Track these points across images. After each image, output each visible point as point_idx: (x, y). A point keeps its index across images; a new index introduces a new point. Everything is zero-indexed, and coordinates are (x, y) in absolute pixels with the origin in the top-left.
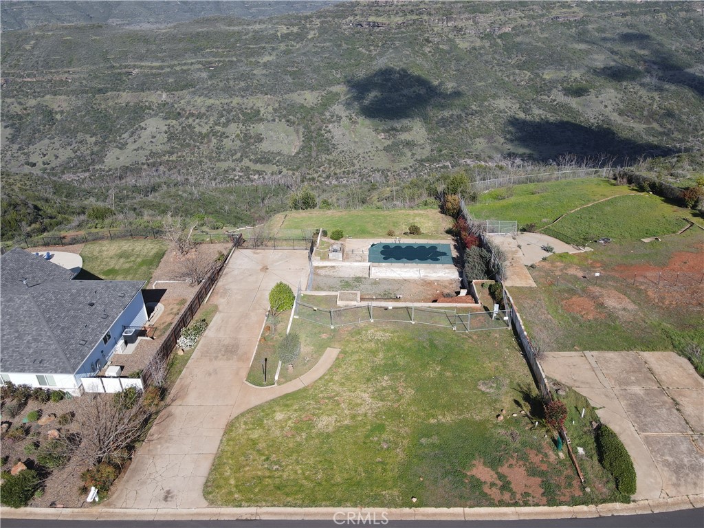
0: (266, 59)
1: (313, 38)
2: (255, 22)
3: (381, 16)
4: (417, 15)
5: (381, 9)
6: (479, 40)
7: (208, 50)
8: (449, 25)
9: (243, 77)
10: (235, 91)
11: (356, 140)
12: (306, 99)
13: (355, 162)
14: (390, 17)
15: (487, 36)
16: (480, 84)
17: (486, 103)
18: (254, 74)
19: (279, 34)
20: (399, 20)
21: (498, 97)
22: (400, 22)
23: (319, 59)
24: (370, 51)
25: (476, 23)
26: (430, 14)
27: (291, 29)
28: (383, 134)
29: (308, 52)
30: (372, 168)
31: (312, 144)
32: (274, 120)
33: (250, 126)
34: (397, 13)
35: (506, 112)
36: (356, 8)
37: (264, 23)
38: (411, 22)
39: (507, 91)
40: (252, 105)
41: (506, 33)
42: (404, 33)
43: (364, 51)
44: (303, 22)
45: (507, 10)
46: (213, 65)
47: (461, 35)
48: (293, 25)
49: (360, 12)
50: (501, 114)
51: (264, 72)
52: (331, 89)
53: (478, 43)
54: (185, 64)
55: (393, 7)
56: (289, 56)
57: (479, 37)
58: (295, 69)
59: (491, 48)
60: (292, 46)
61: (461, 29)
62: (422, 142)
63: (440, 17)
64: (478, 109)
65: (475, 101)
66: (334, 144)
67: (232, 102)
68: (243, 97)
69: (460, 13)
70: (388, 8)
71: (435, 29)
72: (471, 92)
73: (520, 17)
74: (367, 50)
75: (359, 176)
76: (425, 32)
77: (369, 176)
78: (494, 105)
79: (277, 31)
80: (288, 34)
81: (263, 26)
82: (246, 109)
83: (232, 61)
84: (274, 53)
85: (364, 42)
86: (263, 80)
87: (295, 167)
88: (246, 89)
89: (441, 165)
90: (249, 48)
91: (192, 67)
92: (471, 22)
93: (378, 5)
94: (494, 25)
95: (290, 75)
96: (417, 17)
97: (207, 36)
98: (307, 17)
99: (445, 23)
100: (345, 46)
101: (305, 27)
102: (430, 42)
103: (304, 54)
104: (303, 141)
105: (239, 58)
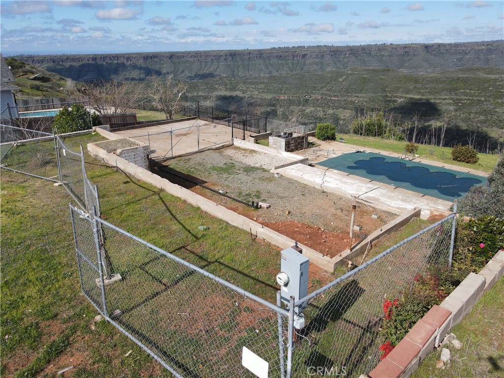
7: (462, 91)
9: (485, 112)
10: (473, 122)
46: (462, 102)
54: (440, 98)
83: (479, 100)
91: (444, 102)
97: (465, 81)
105: (487, 98)
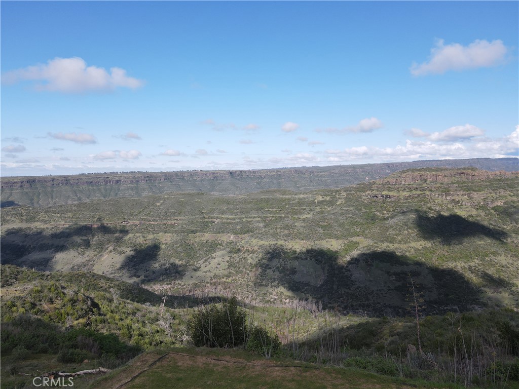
0: (305, 216)
1: (340, 204)
2: (301, 193)
3: (392, 191)
4: (420, 191)
5: (392, 186)
6: (475, 210)
7: (267, 209)
8: (448, 198)
9: (287, 227)
10: (280, 236)
11: (371, 279)
12: (332, 245)
13: (370, 297)
14: (399, 192)
15: (482, 208)
16: (480, 243)
17: (487, 258)
18: (296, 226)
19: (316, 201)
20: (406, 194)
21: (499, 254)
22: (407, 195)
23: (344, 218)
24: (383, 214)
25: (471, 198)
26: (431, 191)
27: (325, 198)
28: (394, 276)
29: (336, 213)
30: (385, 304)
31: (335, 279)
32: (306, 259)
33: (288, 262)
34: (405, 189)
35: (509, 268)
36: (373, 186)
37: (307, 194)
38: (416, 196)
39: (506, 250)
40: (291, 247)
41: (499, 206)
42: (411, 203)
43: (378, 214)
44: (334, 194)
45: (497, 190)
46: (268, 219)
47: (459, 206)
48: (326, 195)
49: (376, 188)
50: (503, 269)
51: (303, 224)
52: (352, 239)
53: (474, 212)
54: (250, 217)
55: (401, 186)
56: (322, 215)
57: (475, 208)
58: (326, 224)
59: (486, 216)
60: (325, 209)
61: (458, 202)
62: (430, 285)
63: (440, 193)
64: (481, 262)
65: (476, 256)
66: (352, 281)
67: (277, 244)
68: (285, 240)
69: (456, 190)
70: (397, 186)
71: (436, 201)
72: (472, 249)
73: (510, 195)
74: (381, 213)
75: (373, 310)
76: (428, 203)
77: (382, 311)
78: (495, 261)
79: (315, 199)
80: (323, 201)
81: (306, 196)
82: (286, 249)
83: (281, 217)
84: (312, 213)
85: (379, 208)
86: (301, 230)
87: (319, 296)
88: (288, 235)
89: (449, 308)
90: (295, 209)
91: (254, 220)
92: (466, 197)
93: (390, 184)
94: (487, 200)
95: (322, 228)
96: (420, 192)
97: (267, 201)
98: (337, 191)
99: (444, 197)
100: (364, 210)
101: (335, 197)
102: (432, 210)
103: (333, 214)
104: (327, 276)
105: (287, 215)
